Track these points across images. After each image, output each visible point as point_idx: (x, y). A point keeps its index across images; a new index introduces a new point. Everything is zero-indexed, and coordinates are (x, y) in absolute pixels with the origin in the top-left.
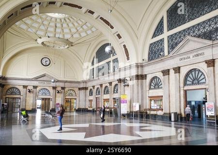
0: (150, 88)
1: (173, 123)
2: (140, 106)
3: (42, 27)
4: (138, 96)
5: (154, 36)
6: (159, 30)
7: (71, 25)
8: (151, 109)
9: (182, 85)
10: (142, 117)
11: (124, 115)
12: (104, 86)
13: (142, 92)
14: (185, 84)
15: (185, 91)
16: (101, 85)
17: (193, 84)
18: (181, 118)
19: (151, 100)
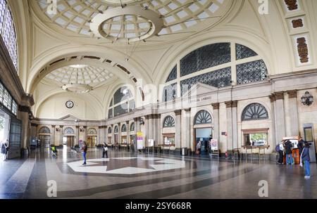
0: (164, 126)
1: (183, 157)
2: (154, 142)
3: (66, 77)
4: (153, 133)
5: (168, 80)
6: (173, 75)
7: (90, 73)
8: (164, 145)
9: (192, 124)
10: (156, 151)
11: (140, 150)
12: (121, 124)
13: (156, 130)
14: (195, 123)
15: (195, 129)
16: (119, 124)
17: (201, 123)
18: (191, 152)
19: (164, 137)
